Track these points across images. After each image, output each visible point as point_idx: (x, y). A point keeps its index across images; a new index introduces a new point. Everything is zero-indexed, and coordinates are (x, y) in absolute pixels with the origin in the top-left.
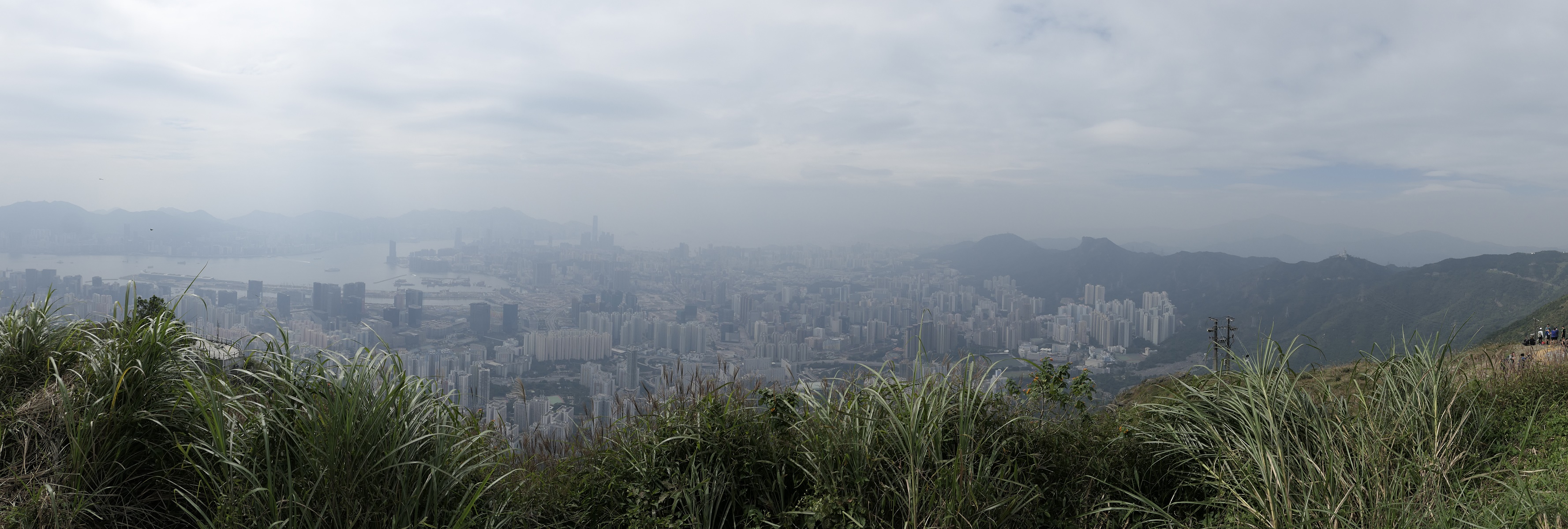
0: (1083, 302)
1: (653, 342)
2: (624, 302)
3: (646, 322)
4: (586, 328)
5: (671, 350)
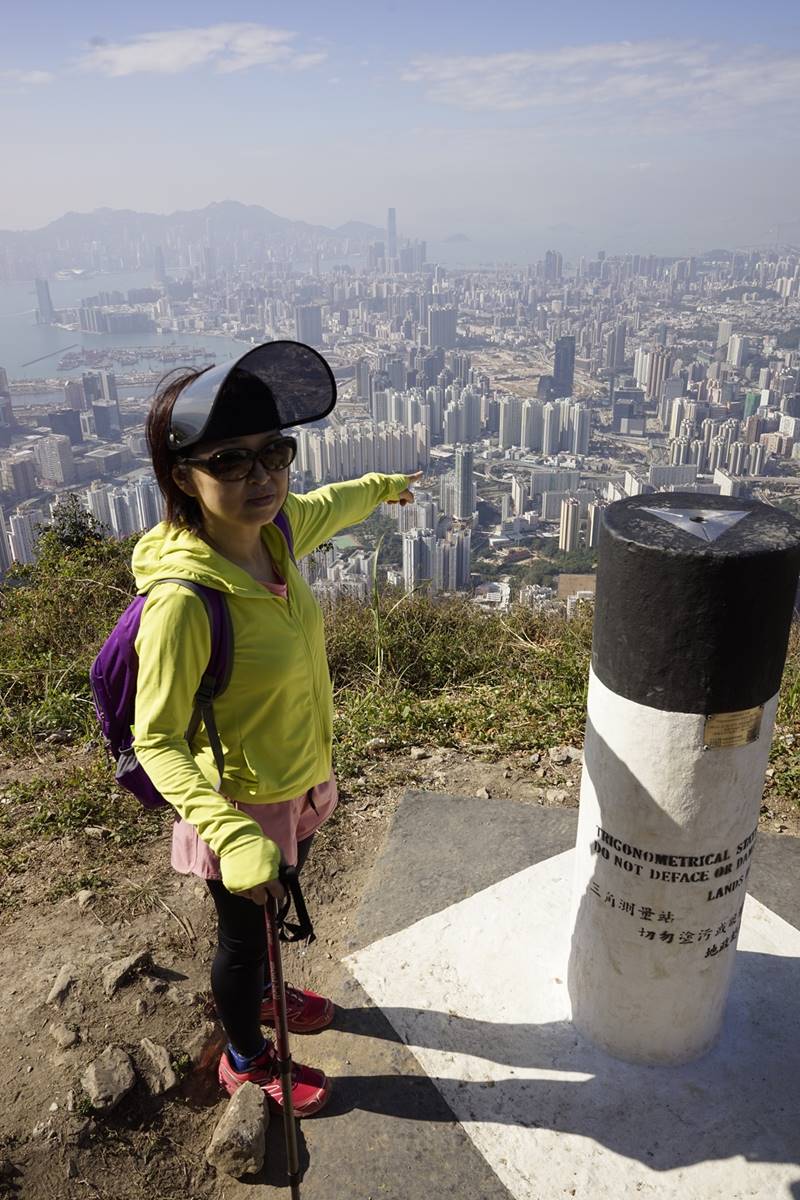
1: (498, 437)
2: (448, 367)
3: (486, 402)
4: (386, 419)
5: (527, 449)
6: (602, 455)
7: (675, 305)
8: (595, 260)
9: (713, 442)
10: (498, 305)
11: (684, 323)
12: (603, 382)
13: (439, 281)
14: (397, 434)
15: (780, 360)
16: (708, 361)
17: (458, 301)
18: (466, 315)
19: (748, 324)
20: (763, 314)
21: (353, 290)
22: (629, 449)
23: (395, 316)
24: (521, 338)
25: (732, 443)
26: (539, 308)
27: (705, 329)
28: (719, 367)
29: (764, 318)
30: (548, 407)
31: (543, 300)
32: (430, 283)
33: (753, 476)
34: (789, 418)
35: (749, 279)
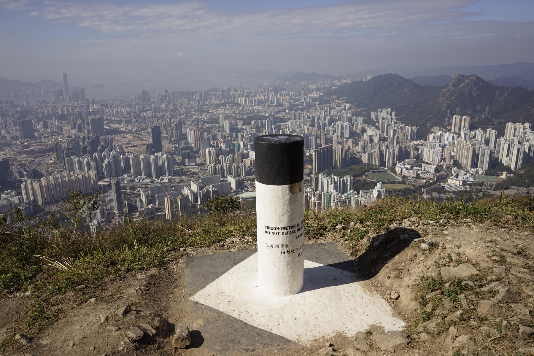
1: (131, 173)
2: (102, 143)
3: (123, 158)
4: (73, 170)
5: (145, 176)
6: (179, 175)
7: (200, 111)
8: (164, 94)
9: (224, 165)
10: (122, 115)
11: (205, 117)
12: (175, 144)
13: (93, 105)
14: (80, 177)
15: (245, 129)
16: (217, 132)
17: (103, 114)
18: (107, 119)
19: (231, 116)
20: (236, 112)
21: (48, 111)
22: (191, 171)
23: (72, 122)
24: (135, 128)
25: (232, 164)
26: (142, 115)
27: (214, 119)
28: (222, 134)
29: (236, 114)
30: (152, 157)
31: (143, 111)
32: (88, 106)
33: (243, 176)
34: (252, 152)
35: (228, 99)
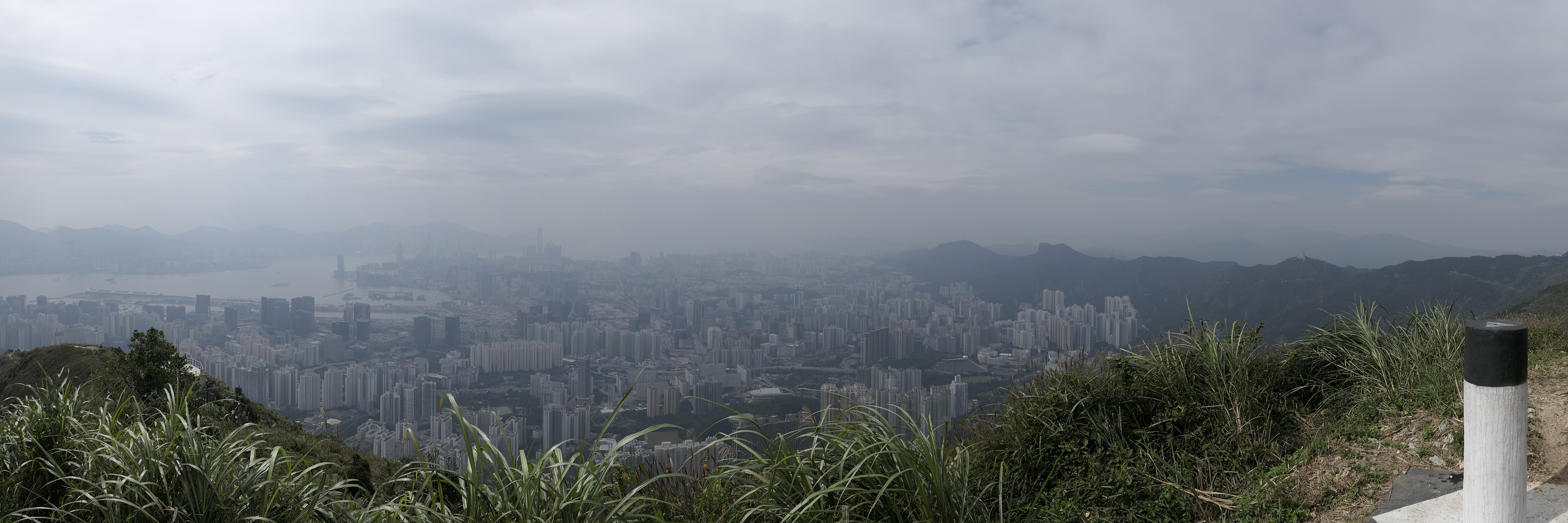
0: (1041, 308)
4: (534, 339)
14: (540, 348)
